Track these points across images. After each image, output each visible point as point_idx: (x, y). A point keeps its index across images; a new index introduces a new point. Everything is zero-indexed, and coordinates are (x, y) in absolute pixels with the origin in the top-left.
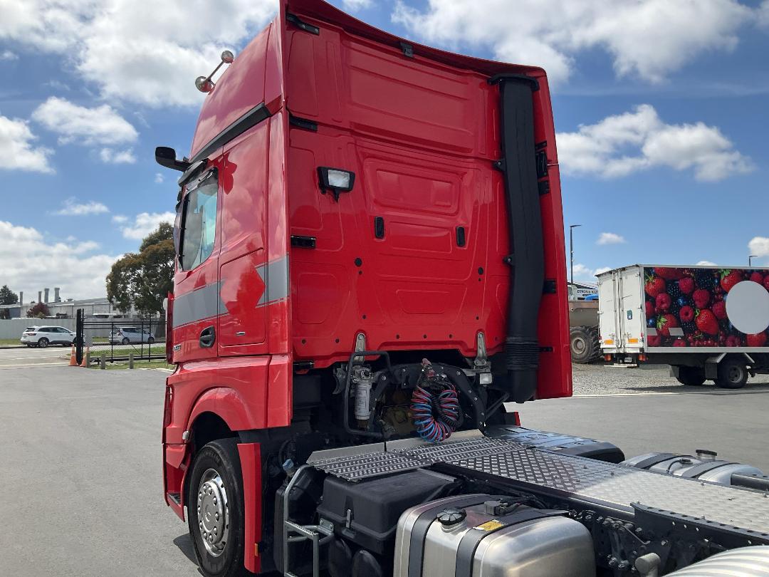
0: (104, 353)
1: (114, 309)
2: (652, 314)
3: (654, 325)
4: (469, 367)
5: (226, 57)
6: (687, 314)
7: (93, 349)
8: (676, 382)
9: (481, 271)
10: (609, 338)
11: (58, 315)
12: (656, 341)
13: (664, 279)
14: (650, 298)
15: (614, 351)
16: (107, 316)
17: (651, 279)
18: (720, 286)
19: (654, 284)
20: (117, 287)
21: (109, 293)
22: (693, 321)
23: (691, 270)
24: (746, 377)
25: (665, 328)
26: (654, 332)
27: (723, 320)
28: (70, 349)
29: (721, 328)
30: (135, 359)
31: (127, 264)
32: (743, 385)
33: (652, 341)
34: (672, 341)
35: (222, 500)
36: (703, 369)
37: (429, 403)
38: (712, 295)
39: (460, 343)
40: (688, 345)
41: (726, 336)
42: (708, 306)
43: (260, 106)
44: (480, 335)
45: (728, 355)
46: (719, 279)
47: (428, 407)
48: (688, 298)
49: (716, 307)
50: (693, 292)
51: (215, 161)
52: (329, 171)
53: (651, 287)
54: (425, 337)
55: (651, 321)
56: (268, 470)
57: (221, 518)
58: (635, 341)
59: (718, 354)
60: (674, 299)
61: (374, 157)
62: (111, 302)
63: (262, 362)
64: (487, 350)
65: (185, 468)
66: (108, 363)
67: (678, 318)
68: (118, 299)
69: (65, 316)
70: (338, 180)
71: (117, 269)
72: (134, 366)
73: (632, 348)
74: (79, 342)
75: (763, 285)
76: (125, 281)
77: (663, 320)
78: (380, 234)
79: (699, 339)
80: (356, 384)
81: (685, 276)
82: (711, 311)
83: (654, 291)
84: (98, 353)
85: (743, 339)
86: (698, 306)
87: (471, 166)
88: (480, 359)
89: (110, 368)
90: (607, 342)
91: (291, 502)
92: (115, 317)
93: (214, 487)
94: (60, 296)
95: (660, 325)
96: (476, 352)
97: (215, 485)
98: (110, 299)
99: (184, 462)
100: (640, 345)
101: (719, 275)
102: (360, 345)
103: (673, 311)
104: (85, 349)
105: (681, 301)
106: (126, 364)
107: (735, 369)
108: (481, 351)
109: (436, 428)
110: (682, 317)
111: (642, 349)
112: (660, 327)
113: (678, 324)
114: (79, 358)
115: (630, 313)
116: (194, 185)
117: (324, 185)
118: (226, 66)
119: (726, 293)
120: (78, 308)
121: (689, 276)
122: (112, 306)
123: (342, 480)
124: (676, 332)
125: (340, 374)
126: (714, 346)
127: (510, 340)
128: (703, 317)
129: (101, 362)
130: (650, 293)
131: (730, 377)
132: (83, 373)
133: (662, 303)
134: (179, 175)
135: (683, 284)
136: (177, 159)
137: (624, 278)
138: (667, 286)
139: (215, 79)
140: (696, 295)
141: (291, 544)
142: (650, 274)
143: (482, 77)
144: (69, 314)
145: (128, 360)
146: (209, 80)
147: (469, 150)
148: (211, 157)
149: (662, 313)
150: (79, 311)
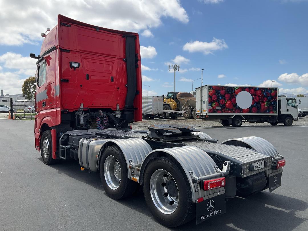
0: (21, 115)
1: (26, 98)
2: (210, 102)
3: (211, 106)
4: (114, 113)
5: (48, 30)
6: (222, 102)
7: (16, 113)
8: (221, 125)
9: (118, 88)
10: (198, 110)
11: (3, 100)
12: (212, 111)
13: (215, 90)
14: (210, 97)
15: (199, 115)
16: (23, 102)
17: (211, 90)
18: (235, 93)
19: (212, 92)
20: (26, 90)
21: (23, 93)
22: (224, 104)
23: (225, 87)
24: (242, 123)
25: (215, 107)
26: (211, 108)
27: (235, 104)
28: (8, 114)
29: (234, 107)
30: (33, 117)
31: (30, 81)
32: (240, 126)
33: (210, 111)
34: (217, 111)
35: (48, 145)
36: (228, 120)
37: (100, 121)
38: (231, 96)
39: (112, 107)
40: (222, 112)
41: (235, 110)
42: (230, 100)
43: (54, 47)
44: (118, 105)
45: (236, 116)
46: (234, 90)
47: (100, 122)
48: (223, 97)
49: (233, 100)
50: (225, 95)
51: (46, 58)
52: (73, 63)
53: (211, 93)
54: (108, 105)
55: (210, 104)
56: (58, 135)
57: (48, 149)
58: (205, 111)
59: (233, 115)
60: (218, 97)
61: (86, 58)
62: (24, 96)
63: (55, 110)
64: (120, 109)
65: (40, 139)
66: (23, 118)
67: (219, 103)
68: (27, 94)
69: (6, 101)
70: (75, 65)
71: (26, 83)
72: (33, 119)
73: (204, 113)
74: (12, 111)
75: (250, 93)
76: (29, 88)
77: (214, 104)
78: (88, 79)
79: (226, 111)
80: (80, 116)
81: (223, 89)
82: (231, 101)
83: (212, 94)
84: (19, 115)
85: (241, 111)
86: (227, 99)
87: (116, 60)
88: (118, 111)
89: (24, 120)
90: (198, 111)
91: (61, 141)
92: (26, 102)
93: (46, 142)
94: (3, 93)
95: (213, 105)
96: (117, 109)
97: (46, 141)
98: (24, 95)
99: (39, 137)
100: (206, 112)
101: (235, 89)
102: (82, 106)
103: (218, 101)
104: (14, 114)
105: (221, 98)
106: (30, 119)
107: (238, 121)
108: (118, 109)
109: (101, 127)
110: (221, 103)
111: (207, 114)
112: (213, 106)
113: (219, 105)
114: (12, 117)
115: (204, 102)
116: (40, 64)
117: (71, 66)
118: (48, 32)
119: (236, 95)
120: (11, 98)
121: (224, 89)
122: (25, 98)
123: (72, 136)
124: (219, 108)
125: (76, 113)
126: (231, 113)
127: (126, 106)
128: (228, 103)
129: (20, 118)
130: (210, 95)
131: (236, 123)
132: (13, 122)
133: (214, 98)
134: (37, 60)
135: (222, 92)
136: (36, 56)
137: (203, 89)
138: (216, 92)
139: (46, 34)
140: (226, 96)
141: (61, 150)
142: (211, 89)
143: (121, 35)
144: (7, 100)
145: (30, 117)
146: (45, 34)
147: (116, 56)
148: (45, 57)
149: (214, 101)
150: (11, 99)
